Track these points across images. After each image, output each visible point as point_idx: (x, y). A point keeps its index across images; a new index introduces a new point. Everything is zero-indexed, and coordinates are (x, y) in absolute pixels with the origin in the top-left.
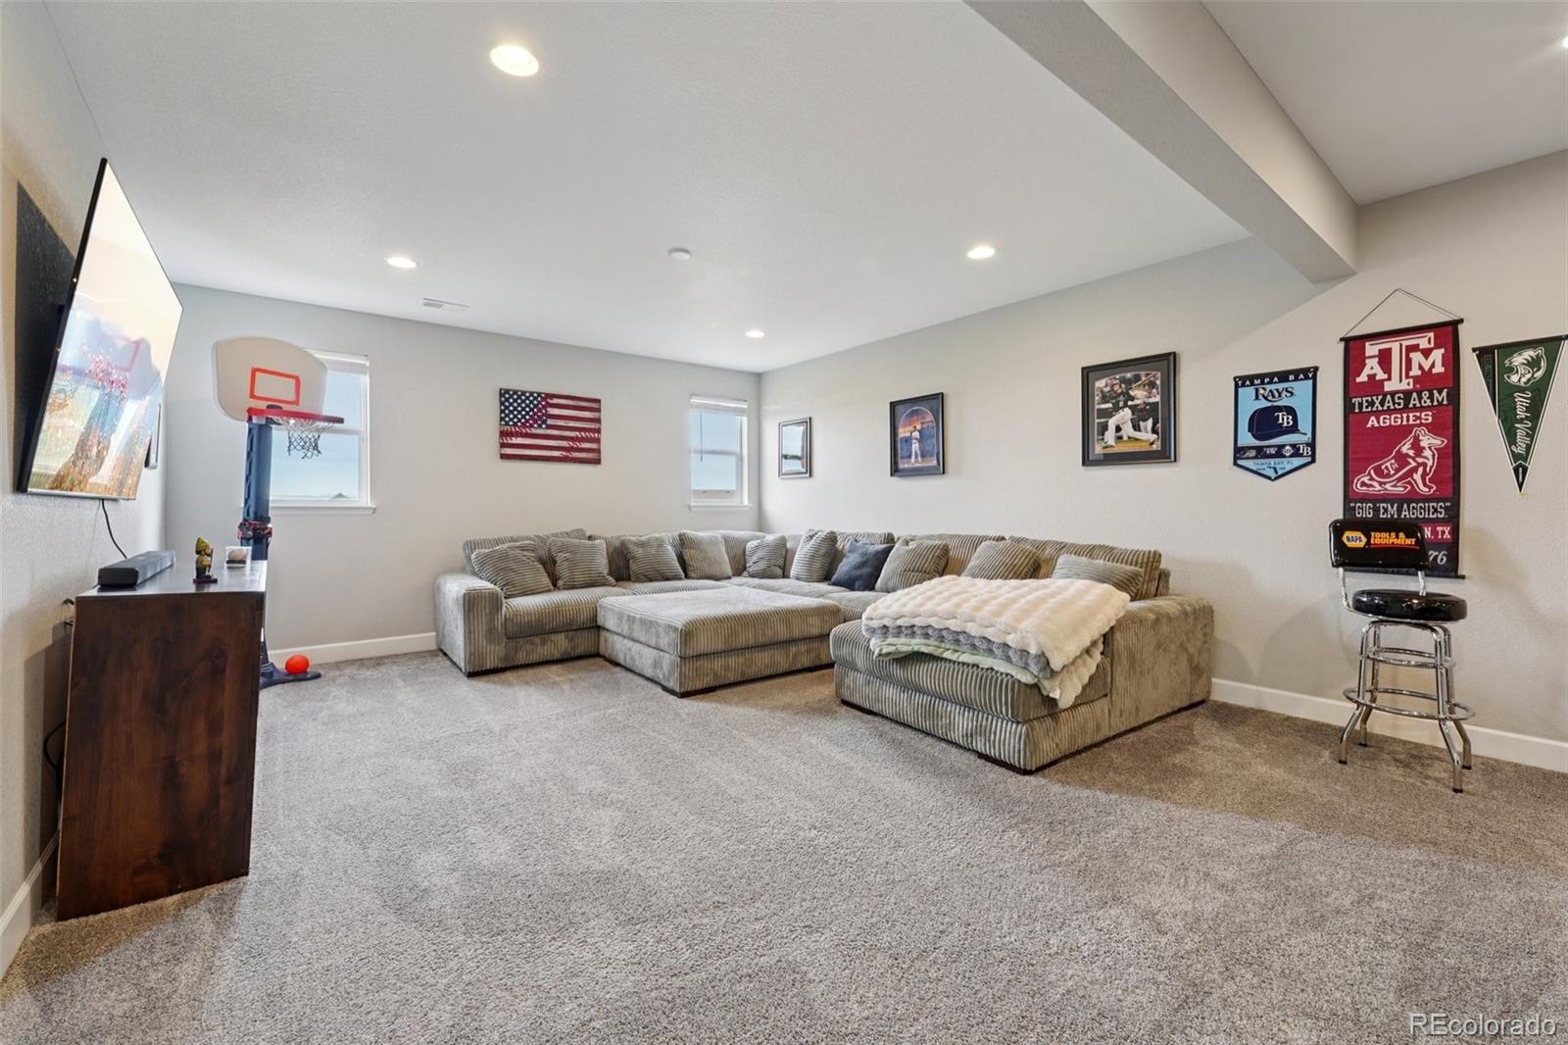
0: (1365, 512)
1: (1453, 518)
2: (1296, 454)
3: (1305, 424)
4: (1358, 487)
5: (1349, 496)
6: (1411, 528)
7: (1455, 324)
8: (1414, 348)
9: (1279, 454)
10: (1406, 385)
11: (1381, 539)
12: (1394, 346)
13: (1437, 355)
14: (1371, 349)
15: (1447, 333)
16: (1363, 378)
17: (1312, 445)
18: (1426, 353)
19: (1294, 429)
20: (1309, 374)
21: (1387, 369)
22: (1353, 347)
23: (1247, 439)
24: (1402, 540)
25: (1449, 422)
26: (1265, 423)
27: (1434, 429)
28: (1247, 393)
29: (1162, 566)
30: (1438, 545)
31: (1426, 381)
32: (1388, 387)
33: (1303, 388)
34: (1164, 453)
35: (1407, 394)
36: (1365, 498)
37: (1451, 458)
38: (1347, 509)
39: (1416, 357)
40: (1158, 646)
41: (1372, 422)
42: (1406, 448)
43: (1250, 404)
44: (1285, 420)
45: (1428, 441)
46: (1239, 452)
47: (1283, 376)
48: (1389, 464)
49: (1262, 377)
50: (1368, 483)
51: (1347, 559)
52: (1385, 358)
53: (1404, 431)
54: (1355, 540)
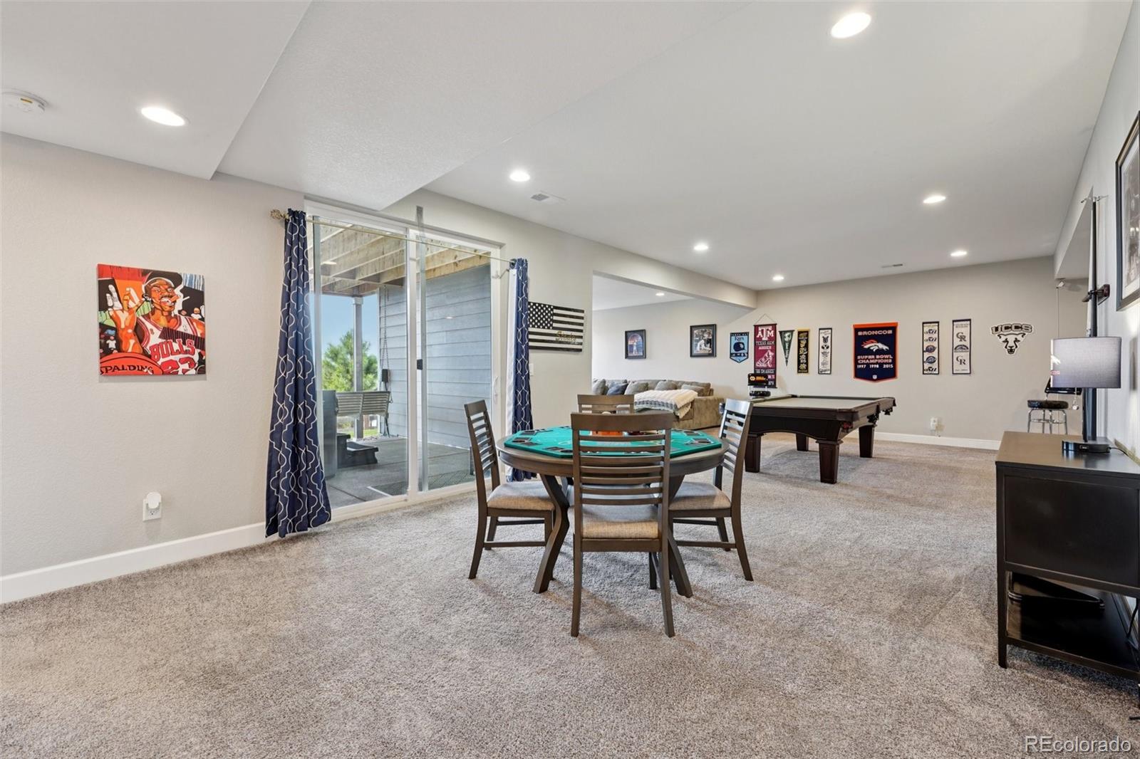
0: (758, 372)
1: (775, 373)
2: (744, 356)
3: (746, 348)
4: (757, 365)
5: (756, 368)
6: (766, 376)
7: (776, 324)
8: (768, 330)
9: (740, 356)
10: (766, 339)
11: (758, 378)
12: (765, 329)
13: (772, 332)
14: (760, 329)
15: (774, 326)
16: (758, 336)
17: (748, 353)
18: (770, 331)
19: (743, 349)
20: (747, 334)
21: (763, 334)
22: (756, 327)
23: (733, 351)
24: (763, 379)
25: (774, 350)
26: (737, 347)
27: (772, 351)
28: (733, 338)
29: (711, 387)
30: (771, 380)
31: (770, 338)
32: (764, 339)
33: (745, 337)
34: (712, 354)
35: (767, 341)
36: (759, 368)
37: (775, 357)
38: (755, 371)
39: (768, 332)
40: (707, 408)
41: (760, 348)
42: (766, 355)
43: (734, 341)
44: (742, 346)
45: (771, 354)
46: (731, 354)
47: (741, 334)
48: (763, 359)
49: (737, 333)
50: (760, 364)
51: (751, 383)
52: (762, 331)
53: (766, 351)
54: (753, 378)
